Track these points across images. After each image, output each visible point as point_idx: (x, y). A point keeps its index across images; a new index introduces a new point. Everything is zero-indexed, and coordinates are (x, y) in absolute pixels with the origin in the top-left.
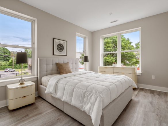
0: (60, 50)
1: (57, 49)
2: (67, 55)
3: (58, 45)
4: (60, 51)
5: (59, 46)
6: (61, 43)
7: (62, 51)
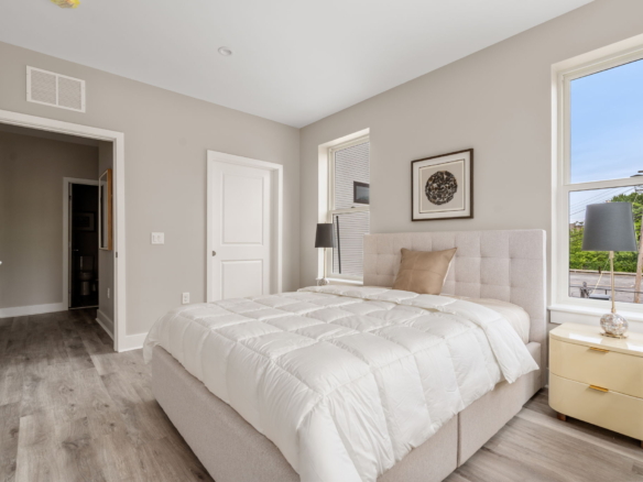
0: (439, 196)
1: (426, 198)
2: (471, 216)
3: (430, 179)
4: (439, 203)
5: (434, 182)
6: (442, 168)
7: (448, 200)
